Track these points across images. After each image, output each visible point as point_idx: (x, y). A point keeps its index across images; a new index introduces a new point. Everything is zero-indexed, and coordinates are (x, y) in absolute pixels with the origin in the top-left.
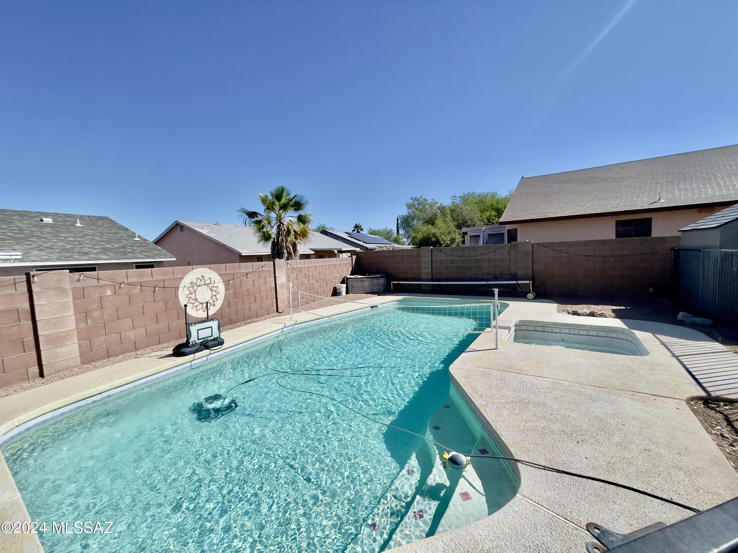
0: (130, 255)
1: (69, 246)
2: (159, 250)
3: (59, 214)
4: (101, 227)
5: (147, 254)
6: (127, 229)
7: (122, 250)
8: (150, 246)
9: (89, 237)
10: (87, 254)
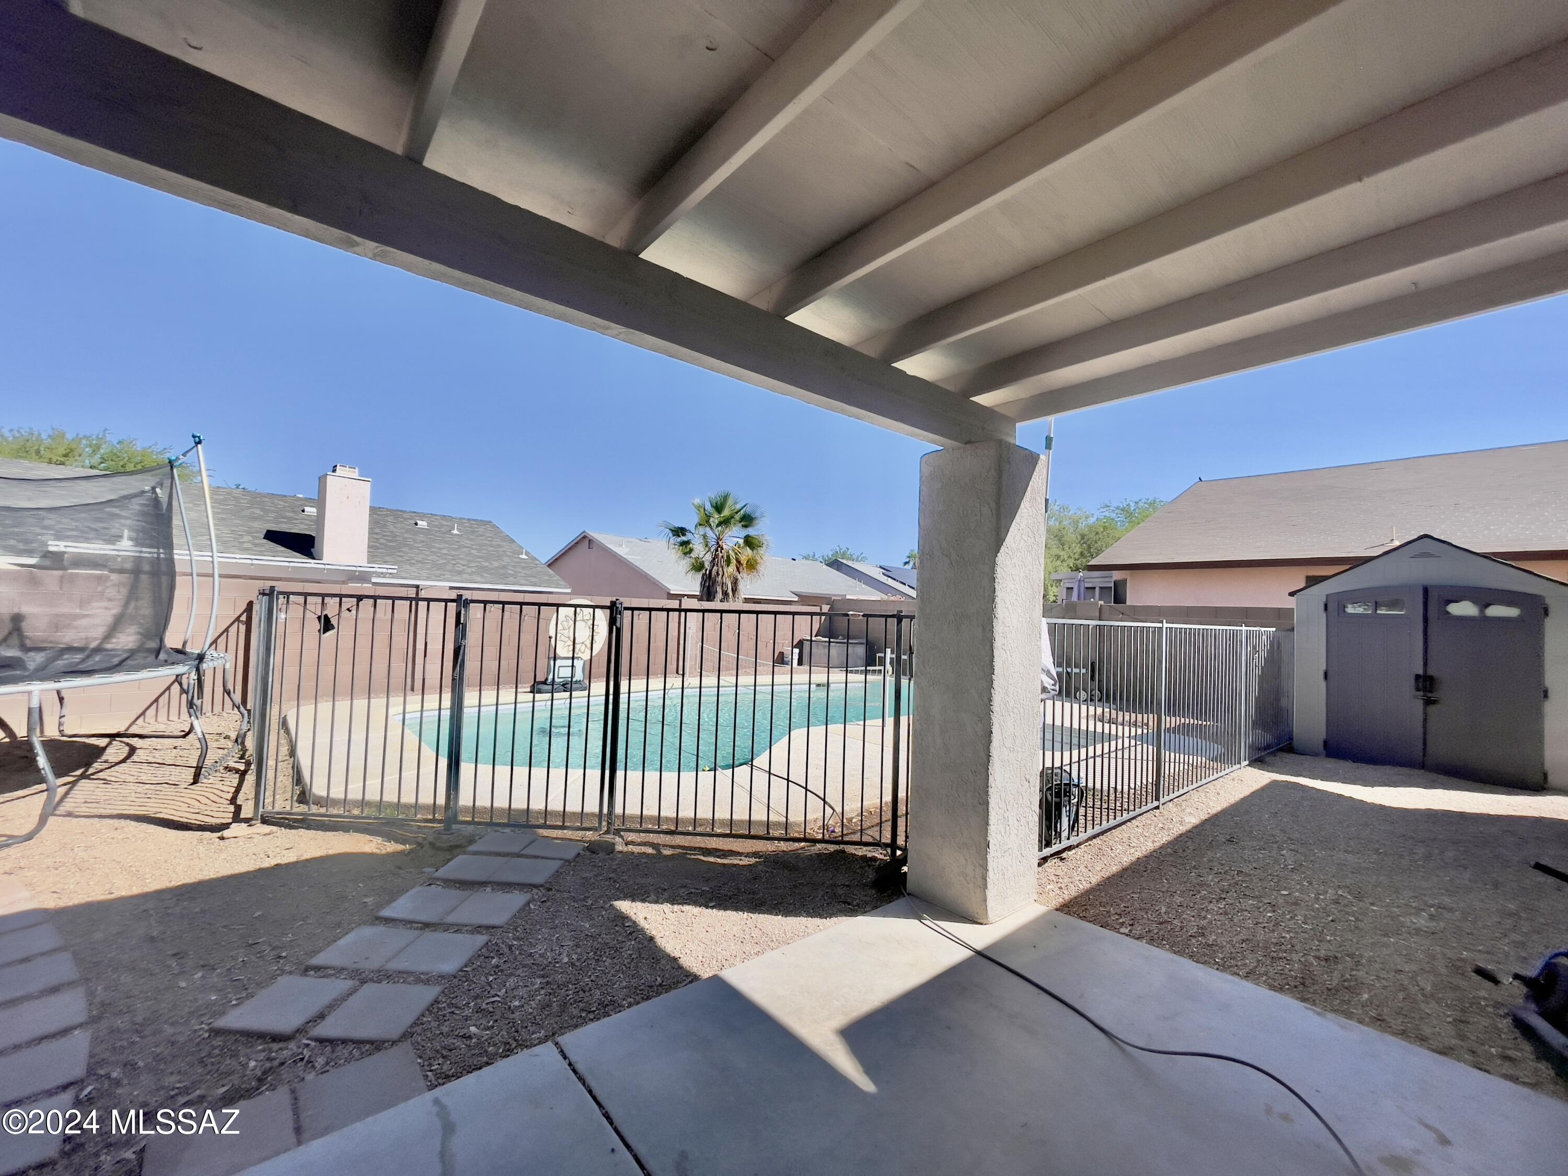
0: (511, 579)
1: (441, 561)
2: (550, 576)
3: (436, 515)
4: (482, 536)
5: (532, 579)
6: (512, 541)
7: (502, 571)
8: (539, 569)
9: (465, 550)
10: (460, 573)
